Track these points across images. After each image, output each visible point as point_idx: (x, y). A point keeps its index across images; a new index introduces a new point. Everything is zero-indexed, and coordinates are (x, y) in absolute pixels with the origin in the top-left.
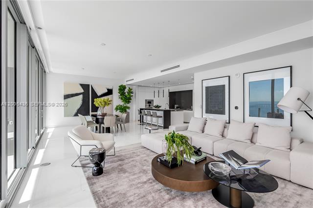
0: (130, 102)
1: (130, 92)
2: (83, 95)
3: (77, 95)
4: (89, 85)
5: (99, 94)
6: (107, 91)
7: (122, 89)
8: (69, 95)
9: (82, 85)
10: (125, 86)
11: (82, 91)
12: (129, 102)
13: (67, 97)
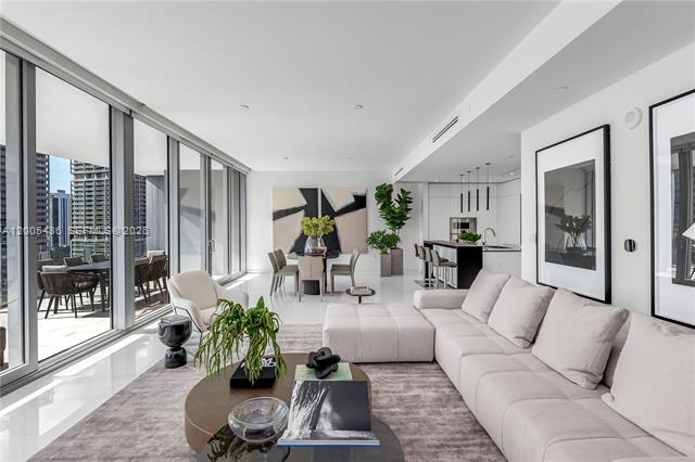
0: (404, 224)
1: (405, 200)
2: (306, 211)
3: (295, 210)
4: (316, 189)
5: (337, 207)
6: (353, 200)
7: (384, 193)
8: (281, 211)
9: (302, 191)
10: (391, 186)
11: (304, 203)
12: (400, 225)
13: (278, 215)
